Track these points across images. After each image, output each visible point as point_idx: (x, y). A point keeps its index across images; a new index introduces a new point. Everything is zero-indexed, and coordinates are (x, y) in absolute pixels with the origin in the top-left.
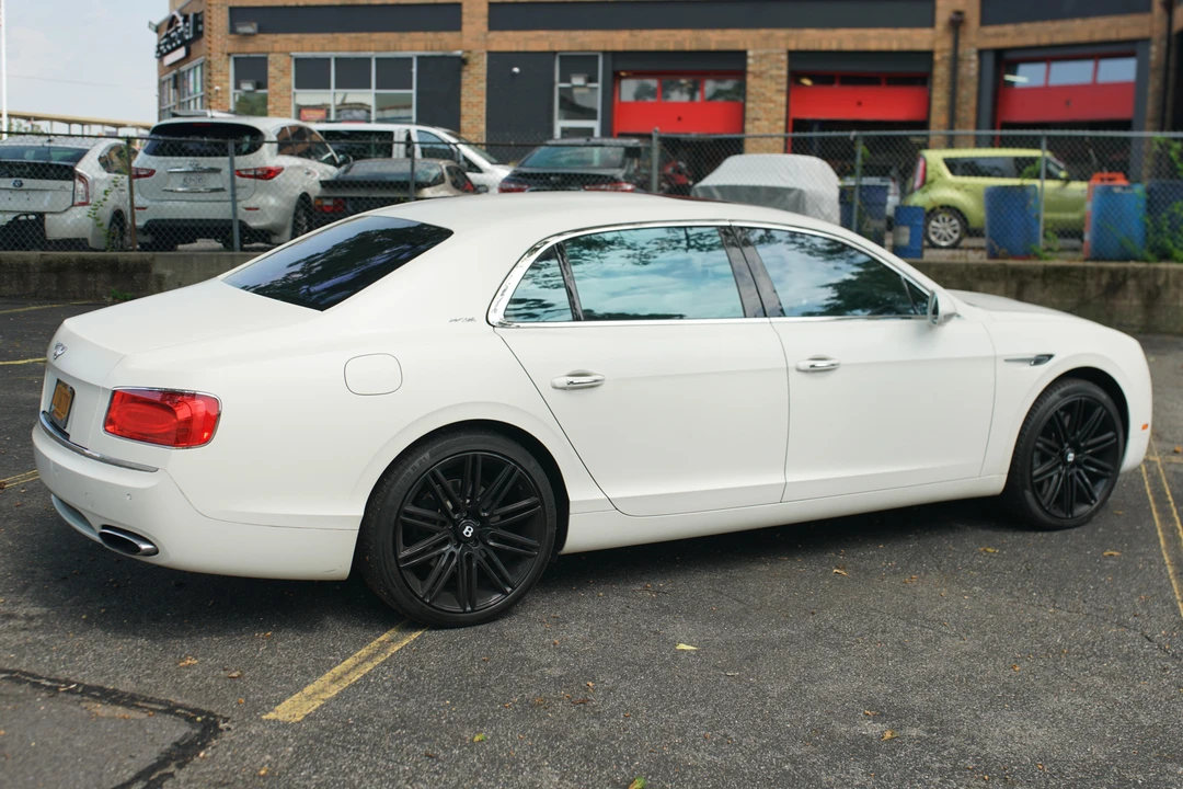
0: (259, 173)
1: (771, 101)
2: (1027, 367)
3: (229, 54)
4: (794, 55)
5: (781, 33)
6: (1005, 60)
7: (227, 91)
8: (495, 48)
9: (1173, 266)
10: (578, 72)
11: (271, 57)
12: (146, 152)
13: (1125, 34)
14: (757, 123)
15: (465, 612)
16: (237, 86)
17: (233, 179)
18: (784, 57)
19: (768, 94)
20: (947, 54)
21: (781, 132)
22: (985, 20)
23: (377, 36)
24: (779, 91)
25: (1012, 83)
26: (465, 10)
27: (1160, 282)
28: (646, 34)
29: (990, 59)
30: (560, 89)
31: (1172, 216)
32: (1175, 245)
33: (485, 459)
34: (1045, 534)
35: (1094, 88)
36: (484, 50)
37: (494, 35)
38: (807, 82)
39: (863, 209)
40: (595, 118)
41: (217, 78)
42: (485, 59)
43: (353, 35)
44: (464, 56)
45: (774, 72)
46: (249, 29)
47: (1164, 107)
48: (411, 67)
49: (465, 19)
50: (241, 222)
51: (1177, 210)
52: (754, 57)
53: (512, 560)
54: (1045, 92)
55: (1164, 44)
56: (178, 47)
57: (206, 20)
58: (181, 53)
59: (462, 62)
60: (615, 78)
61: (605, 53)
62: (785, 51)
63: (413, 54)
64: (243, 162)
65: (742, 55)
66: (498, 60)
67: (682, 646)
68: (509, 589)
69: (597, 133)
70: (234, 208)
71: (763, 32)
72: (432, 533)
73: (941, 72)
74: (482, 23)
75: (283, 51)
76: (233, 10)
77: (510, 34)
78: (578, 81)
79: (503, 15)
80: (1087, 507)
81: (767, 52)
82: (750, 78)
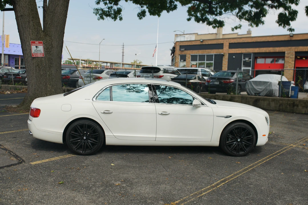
0: (158, 76)
2: (224, 118)
3: (179, 55)
4: (296, 53)
5: (293, 48)
7: (178, 62)
8: (230, 52)
10: (247, 57)
11: (187, 55)
12: (140, 72)
14: (287, 68)
15: (83, 153)
16: (180, 61)
18: (294, 53)
19: (290, 62)
23: (207, 50)
24: (292, 61)
26: (224, 45)
28: (262, 49)
30: (243, 61)
33: (88, 125)
36: (228, 53)
37: (230, 50)
38: (304, 59)
39: (283, 86)
40: (250, 66)
41: (177, 59)
42: (228, 55)
43: (202, 50)
44: (224, 54)
45: (291, 56)
46: (183, 50)
48: (213, 56)
49: (224, 46)
52: (287, 53)
53: (93, 144)
56: (173, 53)
57: (176, 48)
58: (173, 55)
59: (223, 55)
60: (256, 58)
61: (253, 53)
62: (294, 52)
63: (214, 54)
64: (155, 74)
65: (284, 53)
66: (230, 55)
68: (92, 150)
71: (289, 48)
74: (228, 47)
75: (189, 54)
76: (180, 46)
77: (233, 49)
78: (247, 59)
79: (232, 46)
80: (244, 152)
81: (290, 52)
82: (286, 58)
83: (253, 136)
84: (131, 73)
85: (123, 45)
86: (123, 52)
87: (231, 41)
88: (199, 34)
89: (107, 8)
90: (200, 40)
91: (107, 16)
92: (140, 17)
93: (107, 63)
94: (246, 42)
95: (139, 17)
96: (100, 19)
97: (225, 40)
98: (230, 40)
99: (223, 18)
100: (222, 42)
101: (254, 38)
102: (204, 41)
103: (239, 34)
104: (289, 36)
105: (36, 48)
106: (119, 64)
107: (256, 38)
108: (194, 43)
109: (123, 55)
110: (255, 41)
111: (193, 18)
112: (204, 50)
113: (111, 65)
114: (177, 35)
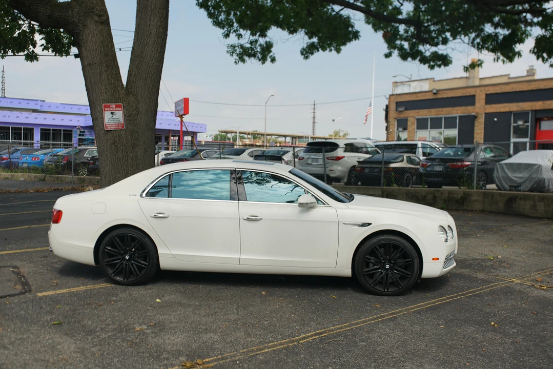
0: (334, 158)
3: (395, 118)
7: (394, 131)
8: (488, 111)
10: (520, 119)
11: (409, 119)
12: (303, 151)
15: (124, 281)
16: (398, 130)
17: (325, 161)
23: (444, 109)
26: (477, 97)
28: (549, 102)
30: (514, 126)
33: (131, 236)
36: (483, 113)
37: (488, 106)
40: (528, 137)
41: (391, 127)
42: (484, 116)
43: (436, 109)
44: (476, 115)
46: (401, 109)
48: (456, 120)
49: (477, 101)
50: (327, 175)
57: (390, 107)
59: (475, 117)
60: (538, 121)
61: (532, 111)
63: (457, 115)
64: (329, 155)
66: (489, 116)
69: (528, 144)
70: (325, 170)
74: (483, 102)
75: (413, 116)
76: (397, 103)
77: (494, 106)
78: (520, 123)
79: (491, 99)
80: (397, 289)
83: (413, 261)
84: (289, 153)
85: (314, 105)
86: (314, 118)
87: (489, 90)
88: (436, 79)
89: (249, 42)
90: (432, 91)
91: (250, 56)
92: (306, 55)
93: (285, 136)
94: (518, 90)
95: (303, 56)
96: (238, 62)
97: (478, 89)
98: (487, 88)
99: (444, 50)
100: (472, 93)
101: (533, 83)
102: (440, 92)
103: (511, 76)
105: (112, 115)
106: (306, 137)
107: (537, 83)
108: (421, 97)
109: (314, 123)
110: (534, 89)
111: (396, 53)
112: (440, 109)
113: (292, 140)
114: (396, 82)
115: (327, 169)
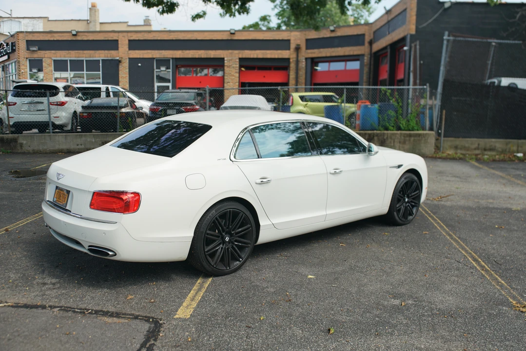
0: (58, 103)
1: (233, 76)
2: (395, 169)
3: (27, 58)
4: (241, 59)
5: (236, 52)
6: (314, 62)
7: (26, 72)
8: (131, 56)
9: (389, 132)
10: (163, 65)
11: (44, 59)
12: (12, 95)
13: (356, 53)
14: (229, 84)
15: (227, 269)
16: (31, 70)
17: (49, 106)
18: (238, 60)
19: (232, 73)
20: (295, 59)
21: (237, 87)
22: (307, 48)
23: (86, 52)
24: (236, 72)
25: (317, 69)
26: (119, 42)
27: (385, 137)
28: (187, 52)
29: (309, 61)
30: (156, 72)
31: (388, 115)
32: (390, 125)
33: (233, 211)
34: (400, 227)
35: (345, 71)
36: (127, 57)
37: (131, 51)
40: (170, 82)
41: (22, 67)
42: (128, 61)
43: (76, 51)
44: (120, 59)
45: (234, 66)
46: (35, 49)
47: (370, 78)
48: (99, 63)
49: (120, 46)
50: (52, 122)
51: (389, 113)
52: (227, 60)
53: (241, 248)
54: (329, 73)
55: (369, 56)
56: (4, 55)
57: (17, 45)
58: (6, 57)
59: (120, 61)
60: (177, 68)
61: (173, 58)
62: (238, 58)
63: (100, 59)
64: (52, 99)
65: (223, 59)
66: (133, 61)
67: (310, 276)
68: (241, 260)
69: (170, 88)
70: (50, 117)
71: (230, 51)
72: (214, 241)
73: (292, 65)
74: (126, 47)
75: (49, 57)
76: (28, 41)
77: (137, 51)
78: (163, 69)
79: (134, 44)
81: (232, 58)
82: (226, 68)
87: (132, 36)
90: (70, 32)
94: (159, 39)
97: (120, 34)
98: (129, 34)
100: (115, 38)
101: (172, 34)
102: (79, 34)
104: (229, 33)
107: (176, 33)
108: (57, 37)
110: (174, 39)
112: (81, 51)
115: (52, 116)
